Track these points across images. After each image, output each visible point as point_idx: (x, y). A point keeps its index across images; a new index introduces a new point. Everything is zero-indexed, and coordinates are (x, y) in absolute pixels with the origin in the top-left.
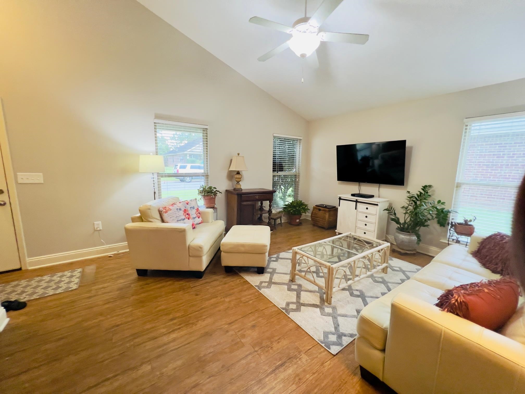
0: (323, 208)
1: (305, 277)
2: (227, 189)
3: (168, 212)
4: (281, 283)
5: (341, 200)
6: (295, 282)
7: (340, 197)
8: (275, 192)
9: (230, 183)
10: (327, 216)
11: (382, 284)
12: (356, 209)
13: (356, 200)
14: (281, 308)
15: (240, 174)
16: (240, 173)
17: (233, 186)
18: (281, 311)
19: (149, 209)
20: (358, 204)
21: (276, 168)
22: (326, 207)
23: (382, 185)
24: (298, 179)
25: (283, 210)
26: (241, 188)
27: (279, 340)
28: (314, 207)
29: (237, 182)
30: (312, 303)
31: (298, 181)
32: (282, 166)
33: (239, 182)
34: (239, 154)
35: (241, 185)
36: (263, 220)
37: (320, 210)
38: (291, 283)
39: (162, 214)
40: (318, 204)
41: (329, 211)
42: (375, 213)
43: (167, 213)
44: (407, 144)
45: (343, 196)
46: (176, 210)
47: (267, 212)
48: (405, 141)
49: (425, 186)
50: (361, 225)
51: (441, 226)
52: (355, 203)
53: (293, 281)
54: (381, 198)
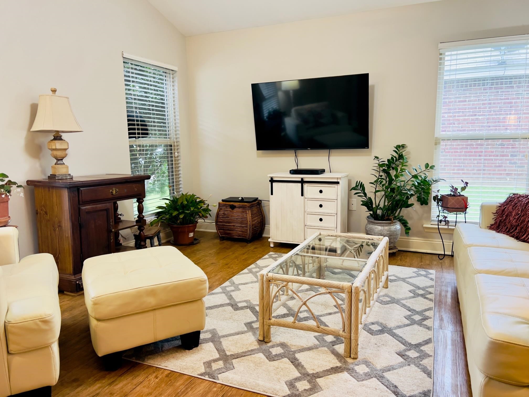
0: (239, 203)
1: (296, 325)
2: (30, 179)
4: (246, 352)
5: (274, 184)
6: (270, 341)
7: (272, 178)
8: (149, 178)
9: (36, 164)
10: (249, 215)
11: (395, 304)
12: (302, 195)
13: (302, 179)
15: (61, 139)
16: (62, 137)
20: (305, 186)
21: (134, 129)
22: (243, 200)
23: (332, 151)
24: (178, 153)
25: (156, 218)
26: (70, 175)
28: (219, 203)
29: (59, 160)
30: (329, 368)
31: (178, 157)
32: (146, 125)
33: (62, 160)
34: (54, 91)
35: (67, 167)
36: (121, 244)
37: (233, 207)
38: (264, 346)
40: (224, 198)
41: (251, 207)
42: (335, 197)
44: (371, 80)
45: (277, 175)
47: (135, 224)
48: (367, 75)
49: (398, 147)
50: (313, 221)
51: (422, 204)
52: (300, 185)
53: (265, 340)
54: (332, 172)
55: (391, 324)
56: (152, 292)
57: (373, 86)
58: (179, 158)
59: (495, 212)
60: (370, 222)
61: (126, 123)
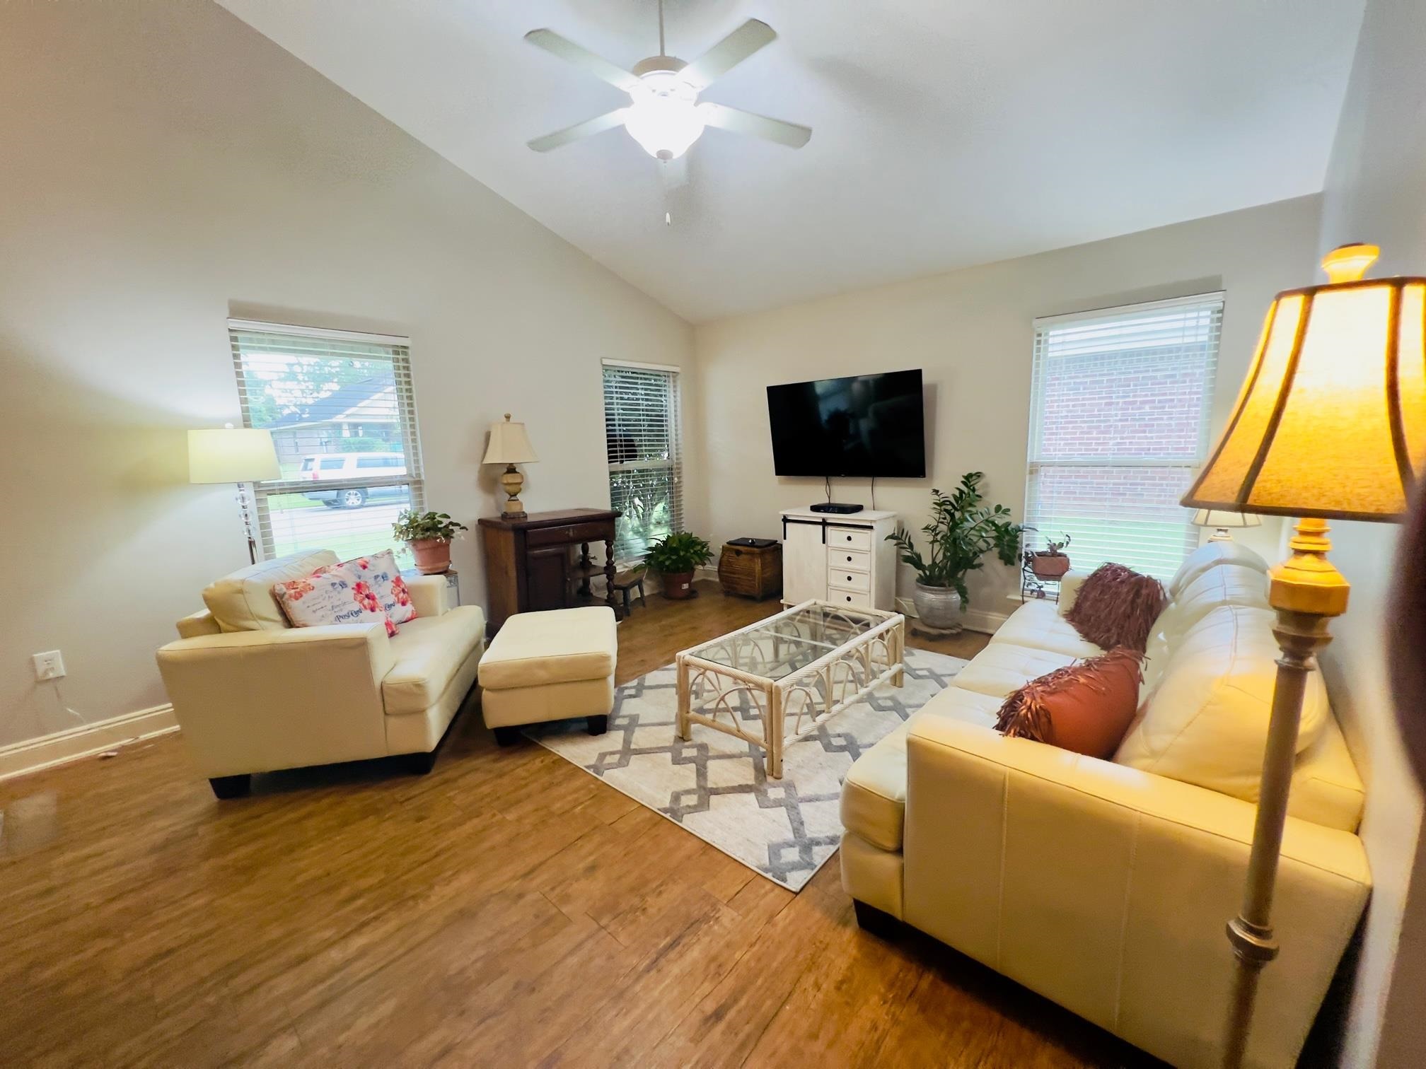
0: (746, 548)
1: (715, 724)
2: (483, 516)
3: (304, 595)
4: (653, 748)
5: (787, 524)
6: (690, 740)
7: (785, 517)
8: (620, 514)
9: (491, 500)
10: (757, 565)
12: (824, 542)
13: (823, 519)
14: (659, 809)
15: (516, 472)
16: (517, 470)
17: (498, 507)
18: (659, 818)
19: (241, 592)
20: (829, 529)
21: (616, 452)
22: (752, 544)
24: (679, 478)
25: (644, 563)
26: (523, 512)
27: (662, 888)
28: (723, 547)
29: (512, 496)
30: (736, 784)
31: (679, 482)
32: (634, 446)
33: (515, 495)
34: (508, 417)
35: (521, 504)
36: (592, 594)
37: (738, 553)
38: (681, 744)
39: (284, 603)
40: (733, 539)
41: (762, 554)
42: (867, 547)
43: (301, 600)
44: (926, 379)
45: (793, 513)
46: (330, 588)
47: (603, 571)
48: (920, 371)
49: (968, 476)
50: (838, 580)
51: (1006, 564)
52: (821, 527)
53: (684, 738)
54: (878, 510)
57: (934, 387)
58: (681, 484)
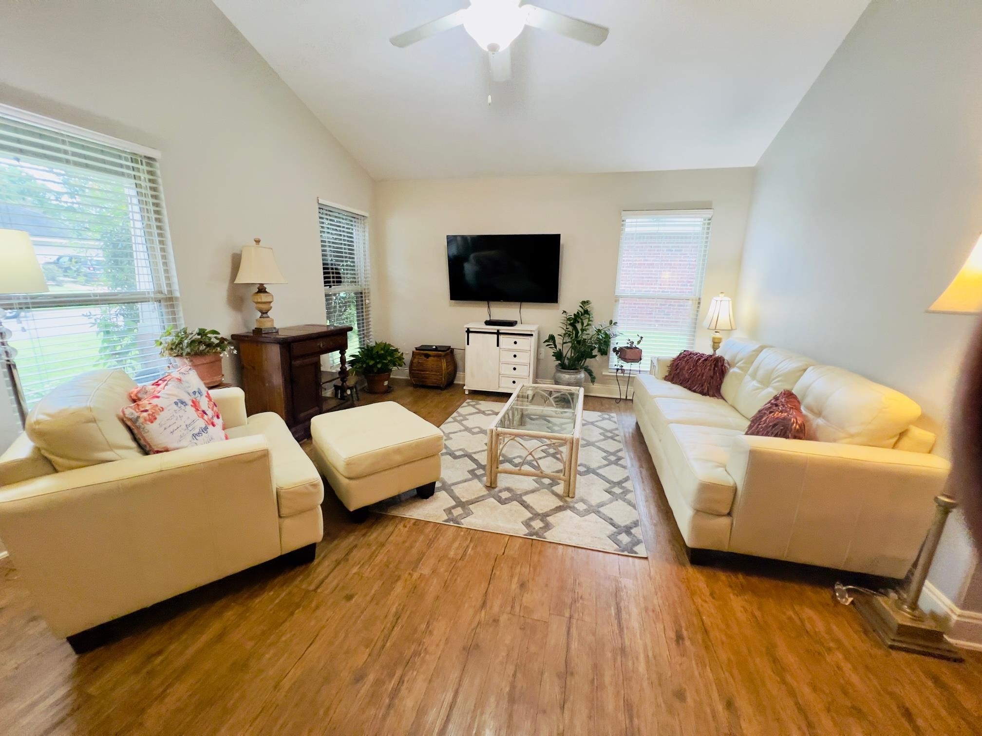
0: (434, 352)
1: (522, 472)
2: (233, 333)
3: (157, 416)
4: (478, 498)
5: (470, 334)
6: (497, 487)
7: (468, 329)
9: (239, 317)
10: (444, 365)
12: (498, 345)
13: (498, 331)
14: (524, 535)
15: (266, 292)
16: (266, 290)
18: (530, 540)
19: (94, 421)
20: (501, 337)
21: (329, 277)
22: (437, 349)
23: (523, 304)
24: (369, 300)
26: (275, 328)
27: (577, 581)
28: (413, 352)
29: (264, 313)
31: (369, 304)
32: (340, 273)
33: (267, 313)
34: (258, 241)
35: (272, 320)
37: (427, 356)
38: (493, 491)
39: (138, 428)
40: (418, 346)
41: (446, 356)
42: (528, 348)
43: (156, 423)
45: (473, 326)
46: (175, 407)
48: (559, 235)
49: (584, 303)
50: (507, 370)
51: (602, 355)
52: (496, 336)
53: (493, 486)
54: (524, 324)
55: (594, 465)
56: (398, 451)
57: (563, 245)
59: (669, 365)
60: (558, 371)
61: (322, 271)
